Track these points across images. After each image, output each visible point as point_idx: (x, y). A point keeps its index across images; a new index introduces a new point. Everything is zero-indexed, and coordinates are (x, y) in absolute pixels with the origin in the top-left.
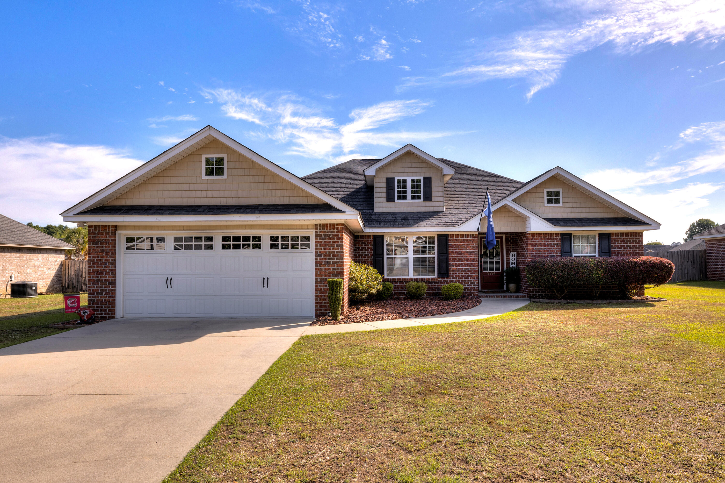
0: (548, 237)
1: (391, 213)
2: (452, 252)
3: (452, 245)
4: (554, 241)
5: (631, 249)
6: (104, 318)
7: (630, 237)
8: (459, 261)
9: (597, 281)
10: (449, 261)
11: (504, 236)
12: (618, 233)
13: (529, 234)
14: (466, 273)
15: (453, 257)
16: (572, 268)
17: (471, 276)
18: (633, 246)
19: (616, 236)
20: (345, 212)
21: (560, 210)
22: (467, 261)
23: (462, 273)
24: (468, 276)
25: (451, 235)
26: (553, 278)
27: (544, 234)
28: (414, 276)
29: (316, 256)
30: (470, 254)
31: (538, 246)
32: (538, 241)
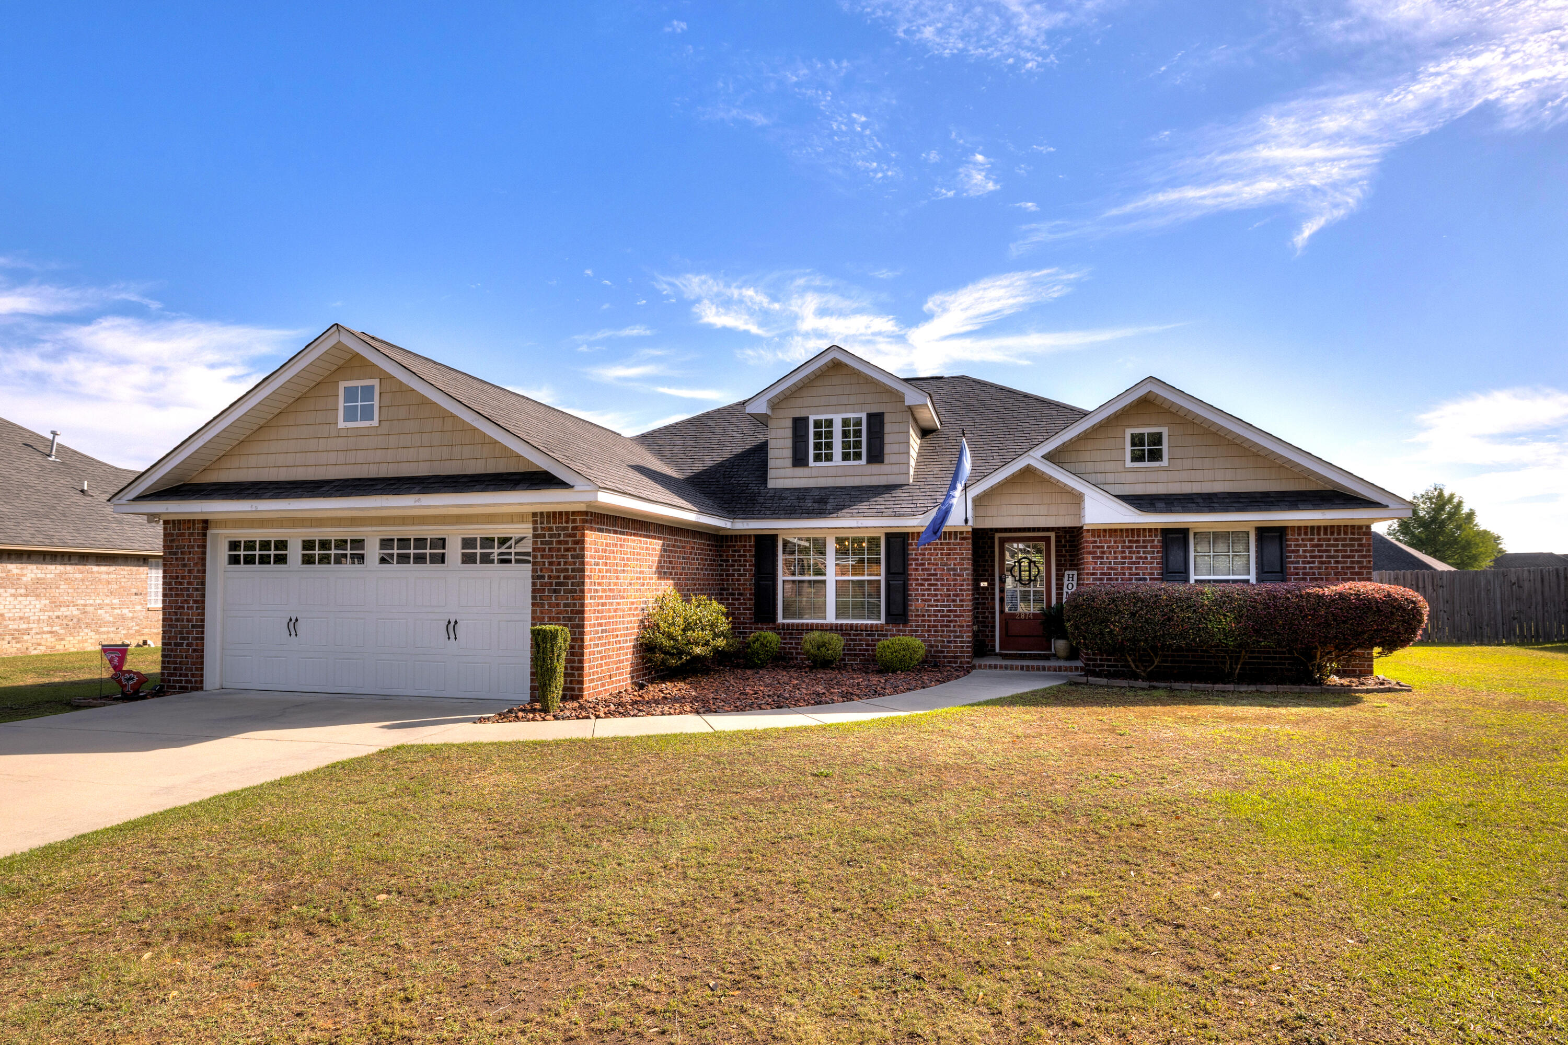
0: (1133, 537)
1: (800, 489)
2: (916, 570)
3: (916, 554)
4: (1145, 547)
5: (1340, 566)
6: (184, 689)
7: (1336, 536)
8: (929, 590)
9: (1220, 640)
10: (909, 590)
11: (1053, 535)
12: (1306, 527)
13: (1088, 531)
14: (946, 616)
15: (917, 580)
16: (1158, 608)
17: (956, 621)
18: (1343, 557)
19: (1299, 534)
20: (573, 487)
21: (1163, 476)
22: (948, 590)
23: (937, 616)
24: (948, 621)
25: (913, 533)
26: (1112, 631)
27: (1121, 530)
28: (836, 618)
29: (533, 577)
30: (954, 575)
31: (1107, 558)
32: (1108, 547)
